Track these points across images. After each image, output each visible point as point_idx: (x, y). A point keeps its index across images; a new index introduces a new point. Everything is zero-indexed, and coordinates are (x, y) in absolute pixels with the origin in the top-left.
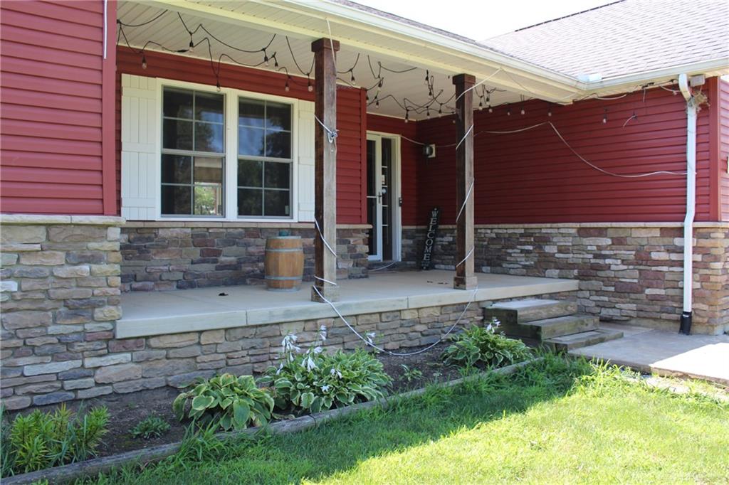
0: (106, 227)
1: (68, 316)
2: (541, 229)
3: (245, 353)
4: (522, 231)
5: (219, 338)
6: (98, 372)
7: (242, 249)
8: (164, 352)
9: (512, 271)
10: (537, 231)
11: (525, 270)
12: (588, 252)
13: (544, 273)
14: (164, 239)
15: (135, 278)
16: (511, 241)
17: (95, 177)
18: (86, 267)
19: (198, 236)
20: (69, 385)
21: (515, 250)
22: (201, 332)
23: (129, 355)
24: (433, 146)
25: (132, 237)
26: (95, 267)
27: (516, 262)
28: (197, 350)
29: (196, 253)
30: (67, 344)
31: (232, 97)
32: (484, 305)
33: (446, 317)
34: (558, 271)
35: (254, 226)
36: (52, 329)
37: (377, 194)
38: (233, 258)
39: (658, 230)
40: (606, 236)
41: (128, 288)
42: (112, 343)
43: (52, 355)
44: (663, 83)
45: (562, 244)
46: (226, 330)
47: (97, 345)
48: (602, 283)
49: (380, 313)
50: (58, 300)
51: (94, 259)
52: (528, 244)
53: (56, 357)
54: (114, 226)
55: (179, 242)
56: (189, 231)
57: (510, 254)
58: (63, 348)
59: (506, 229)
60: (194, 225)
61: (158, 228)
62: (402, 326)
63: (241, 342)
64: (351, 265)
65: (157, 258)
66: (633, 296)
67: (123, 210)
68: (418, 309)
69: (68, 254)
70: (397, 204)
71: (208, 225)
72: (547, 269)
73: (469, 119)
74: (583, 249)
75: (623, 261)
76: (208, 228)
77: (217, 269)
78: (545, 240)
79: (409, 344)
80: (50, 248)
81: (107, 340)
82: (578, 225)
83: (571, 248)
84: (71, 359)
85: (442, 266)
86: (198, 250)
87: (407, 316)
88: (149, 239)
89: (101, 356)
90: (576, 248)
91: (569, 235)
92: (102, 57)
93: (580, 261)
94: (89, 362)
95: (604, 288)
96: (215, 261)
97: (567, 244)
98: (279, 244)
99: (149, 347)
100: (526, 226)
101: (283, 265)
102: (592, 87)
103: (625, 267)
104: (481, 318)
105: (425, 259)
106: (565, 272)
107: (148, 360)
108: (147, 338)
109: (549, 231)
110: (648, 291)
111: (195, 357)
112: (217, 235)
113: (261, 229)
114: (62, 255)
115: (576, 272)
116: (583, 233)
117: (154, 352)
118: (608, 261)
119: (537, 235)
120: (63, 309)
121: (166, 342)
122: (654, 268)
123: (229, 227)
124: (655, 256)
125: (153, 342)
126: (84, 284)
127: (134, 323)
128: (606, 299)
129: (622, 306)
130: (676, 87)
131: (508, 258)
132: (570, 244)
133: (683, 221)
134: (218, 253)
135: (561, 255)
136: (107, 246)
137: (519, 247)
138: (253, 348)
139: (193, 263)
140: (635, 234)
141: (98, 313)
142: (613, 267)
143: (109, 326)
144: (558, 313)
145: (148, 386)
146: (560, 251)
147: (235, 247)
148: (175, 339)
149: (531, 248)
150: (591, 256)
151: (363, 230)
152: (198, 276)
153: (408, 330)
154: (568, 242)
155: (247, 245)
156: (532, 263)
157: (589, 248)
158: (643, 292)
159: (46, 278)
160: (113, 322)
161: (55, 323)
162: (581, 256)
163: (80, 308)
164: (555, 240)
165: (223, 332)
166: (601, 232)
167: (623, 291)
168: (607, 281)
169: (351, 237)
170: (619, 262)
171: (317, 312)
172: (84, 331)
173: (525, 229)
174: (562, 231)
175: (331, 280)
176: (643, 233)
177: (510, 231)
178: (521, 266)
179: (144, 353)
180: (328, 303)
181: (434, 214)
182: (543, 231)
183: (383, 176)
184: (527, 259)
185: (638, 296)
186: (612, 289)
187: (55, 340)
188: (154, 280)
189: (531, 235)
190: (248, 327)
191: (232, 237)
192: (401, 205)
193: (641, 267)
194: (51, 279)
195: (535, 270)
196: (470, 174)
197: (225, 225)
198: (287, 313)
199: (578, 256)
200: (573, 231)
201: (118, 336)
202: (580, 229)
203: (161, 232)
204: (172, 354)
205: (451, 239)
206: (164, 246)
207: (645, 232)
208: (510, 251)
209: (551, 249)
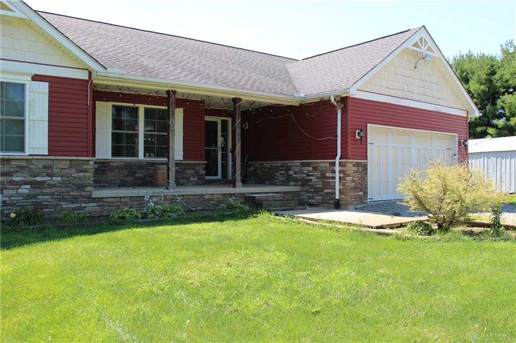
0: (89, 161)
1: (76, 189)
2: (287, 163)
3: (137, 206)
4: (280, 164)
5: (128, 200)
6: (86, 208)
7: (146, 171)
8: (108, 204)
9: (277, 183)
11: (282, 183)
12: (305, 174)
14: (112, 167)
15: (100, 182)
16: (276, 169)
17: (85, 144)
18: (82, 174)
19: (127, 165)
20: (76, 212)
21: (278, 173)
22: (121, 197)
23: (96, 204)
24: (247, 123)
25: (100, 165)
26: (85, 174)
27: (278, 179)
28: (120, 204)
29: (126, 172)
30: (76, 198)
31: (142, 108)
32: (245, 195)
33: (226, 199)
34: (293, 183)
35: (151, 161)
36: (71, 193)
37: (218, 147)
38: (142, 175)
39: (328, 163)
40: (310, 166)
41: (98, 186)
42: (90, 199)
43: (71, 202)
44: (326, 99)
45: (295, 170)
46: (131, 197)
47: (85, 199)
48: (309, 188)
49: (194, 195)
50: (73, 184)
51: (85, 171)
52: (283, 170)
53: (72, 202)
54: (91, 160)
55: (119, 168)
56: (123, 163)
57: (276, 175)
58: (74, 200)
59: (275, 163)
60: (125, 161)
61: (110, 162)
62: (204, 201)
63: (136, 202)
64: (196, 179)
65: (110, 174)
66: (320, 193)
67: (96, 155)
68: (212, 195)
69: (76, 170)
70: (229, 152)
71: (131, 161)
72: (290, 182)
73: (238, 116)
74: (302, 173)
75: (317, 177)
76: (131, 162)
77: (135, 179)
78: (288, 168)
79: (207, 208)
80: (71, 167)
81: (89, 198)
82: (301, 161)
83: (298, 172)
84: (77, 203)
85: (250, 182)
86: (127, 171)
87: (206, 197)
88: (106, 167)
89: (87, 203)
90: (300, 172)
91: (298, 166)
92: (87, 104)
93: (302, 178)
94: (83, 205)
95: (310, 190)
96: (134, 176)
98: (158, 169)
99: (103, 201)
100: (282, 162)
101: (160, 177)
102: (302, 99)
103: (317, 180)
104: (244, 200)
106: (296, 183)
107: (102, 206)
108: (102, 198)
109: (290, 164)
110: (325, 191)
111: (119, 206)
112: (135, 165)
113: (154, 163)
114: (75, 169)
115: (300, 183)
116: (303, 165)
117: (105, 203)
118: (311, 178)
119: (287, 166)
120: (75, 187)
121: (109, 200)
122: (327, 180)
123: (141, 161)
124: (327, 175)
125: (104, 200)
126: (81, 179)
127: (98, 193)
128: (311, 195)
129: (316, 198)
130: (330, 100)
131: (275, 177)
133: (335, 159)
134: (135, 173)
135: (295, 175)
136: (89, 167)
137: (280, 172)
138: (140, 205)
139: (124, 176)
140: (321, 165)
141: (86, 189)
142: (313, 180)
143: (89, 193)
144: (279, 199)
145: (102, 215)
146: (294, 174)
147: (143, 170)
148: (112, 199)
149: (284, 172)
150: (305, 175)
151: (203, 164)
152: (127, 182)
153: (207, 203)
154: (297, 169)
155: (148, 169)
156: (284, 179)
157: (305, 172)
158: (323, 191)
159: (70, 177)
160: (91, 192)
161: (72, 192)
162: (302, 176)
163: (80, 187)
164: (292, 168)
165: (129, 198)
166: (309, 165)
167: (317, 191)
168: (311, 187)
169: (197, 167)
170: (315, 178)
171: (166, 193)
172: (81, 195)
173: (282, 163)
174: (295, 164)
175: (173, 181)
176: (323, 165)
178: (280, 181)
179: (100, 203)
180: (171, 190)
181: (247, 157)
182: (288, 164)
183: (223, 138)
184: (282, 177)
185: (322, 193)
186: (313, 190)
187: (72, 197)
188: (109, 183)
189: (284, 166)
190: (138, 197)
191: (141, 166)
192: (231, 152)
193: (323, 180)
194: (71, 177)
195: (285, 182)
196: (239, 140)
197: (138, 161)
198: (154, 193)
199: (300, 175)
200: (299, 164)
201: (92, 197)
202: (302, 163)
203: (111, 164)
204: (110, 204)
205: (253, 169)
206: (112, 169)
207: (323, 163)
208: (276, 174)
209: (291, 173)
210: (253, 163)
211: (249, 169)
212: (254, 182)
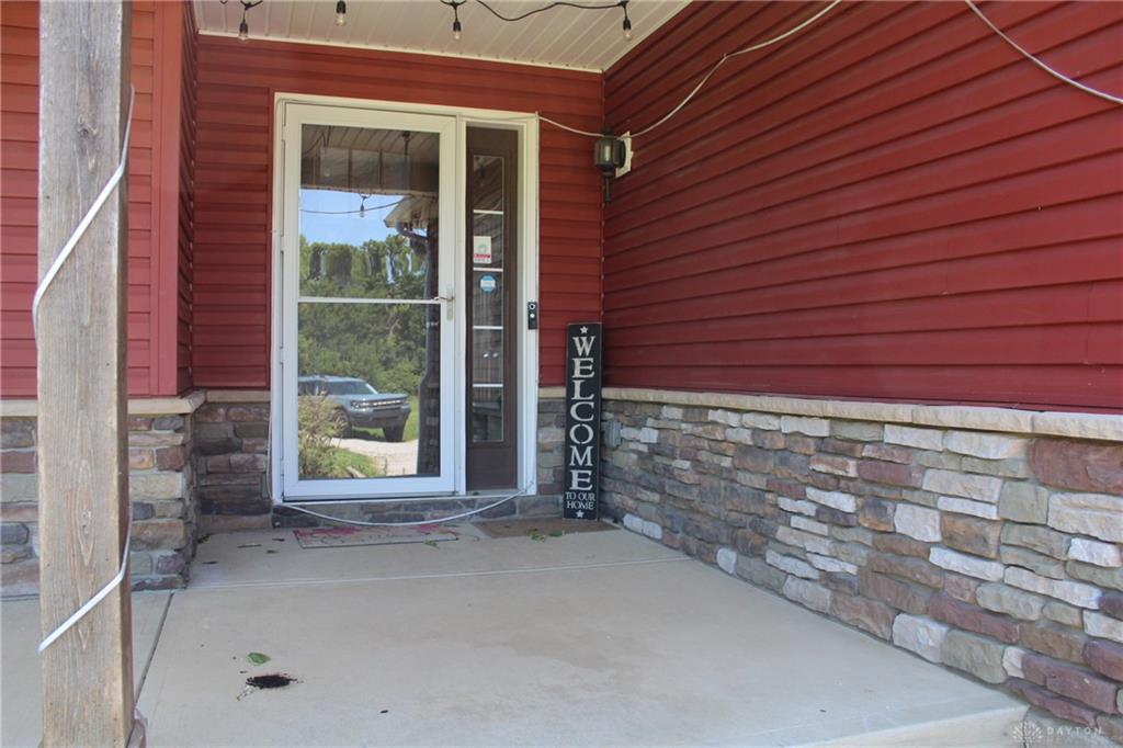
2: (882, 427)
4: (823, 429)
9: (790, 589)
10: (867, 433)
11: (827, 594)
12: (1074, 570)
13: (891, 624)
21: (801, 506)
24: (627, 140)
27: (804, 555)
34: (938, 630)
45: (957, 506)
52: (836, 483)
57: (786, 518)
59: (779, 415)
72: (900, 612)
78: (896, 476)
82: (1022, 420)
83: (993, 534)
85: (637, 523)
90: (1014, 534)
91: (989, 467)
93: (1033, 610)
97: (980, 510)
100: (833, 407)
105: (575, 486)
106: (970, 647)
109: (910, 438)
115: (1013, 660)
116: (1051, 463)
119: (868, 451)
131: (782, 533)
132: (992, 513)
135: (943, 558)
137: (811, 492)
146: (950, 542)
149: (846, 503)
150: (1088, 596)
154: (984, 501)
156: (852, 569)
157: (1081, 550)
162: (1041, 586)
164: (930, 482)
174: (959, 443)
177: (789, 425)
178: (814, 575)
181: (583, 346)
182: (892, 436)
184: (839, 549)
189: (846, 449)
195: (859, 601)
199: (1024, 579)
200: (1006, 450)
205: (654, 436)
208: (786, 503)
209: (918, 524)
210: (651, 395)
211: (628, 433)
212: (657, 532)
